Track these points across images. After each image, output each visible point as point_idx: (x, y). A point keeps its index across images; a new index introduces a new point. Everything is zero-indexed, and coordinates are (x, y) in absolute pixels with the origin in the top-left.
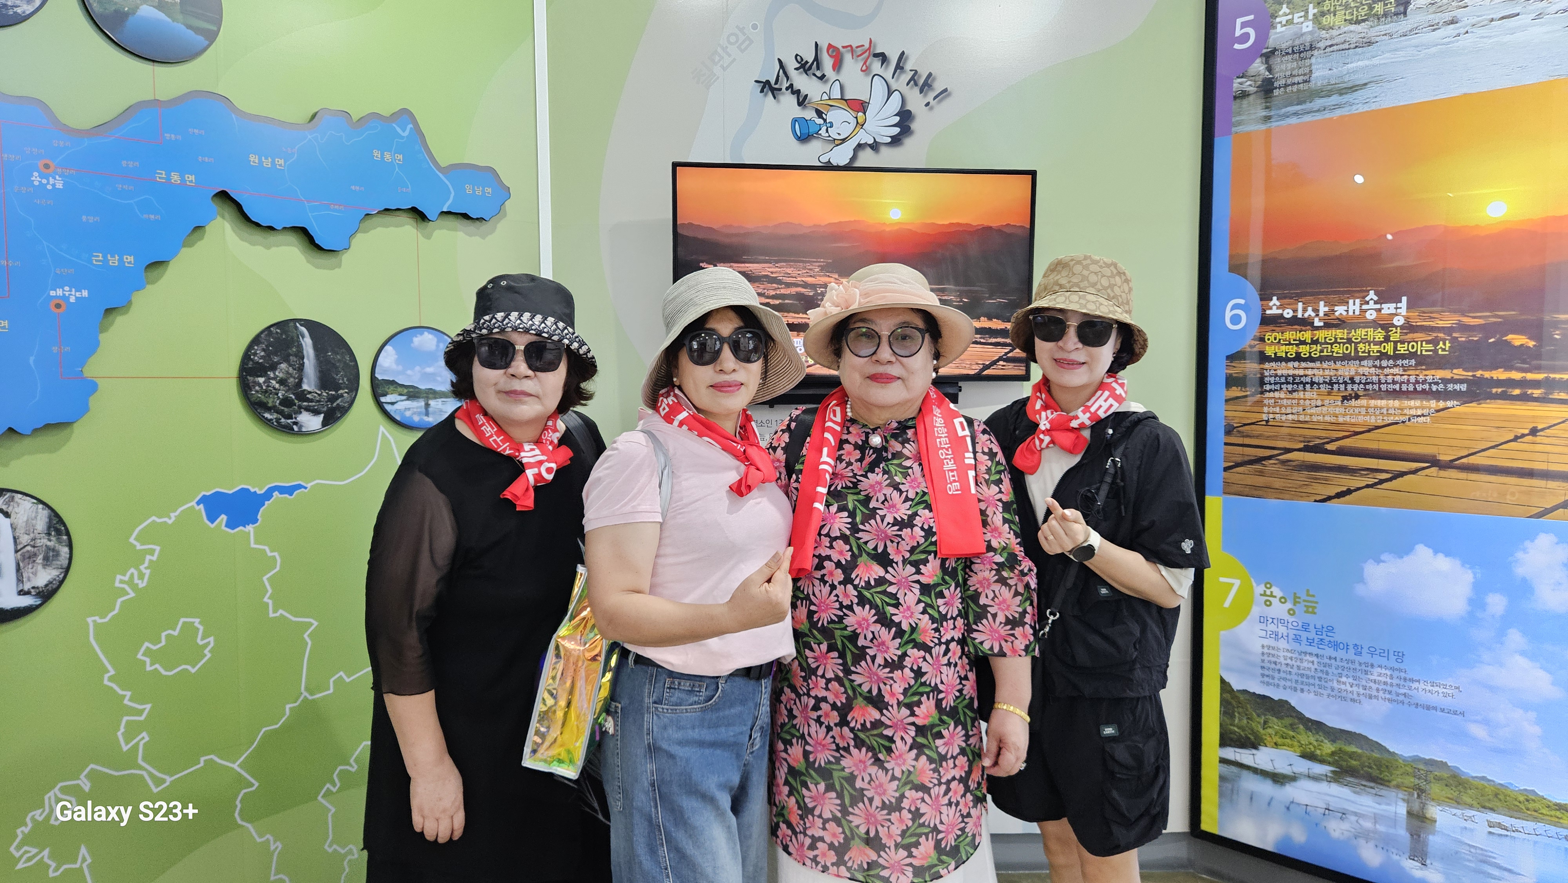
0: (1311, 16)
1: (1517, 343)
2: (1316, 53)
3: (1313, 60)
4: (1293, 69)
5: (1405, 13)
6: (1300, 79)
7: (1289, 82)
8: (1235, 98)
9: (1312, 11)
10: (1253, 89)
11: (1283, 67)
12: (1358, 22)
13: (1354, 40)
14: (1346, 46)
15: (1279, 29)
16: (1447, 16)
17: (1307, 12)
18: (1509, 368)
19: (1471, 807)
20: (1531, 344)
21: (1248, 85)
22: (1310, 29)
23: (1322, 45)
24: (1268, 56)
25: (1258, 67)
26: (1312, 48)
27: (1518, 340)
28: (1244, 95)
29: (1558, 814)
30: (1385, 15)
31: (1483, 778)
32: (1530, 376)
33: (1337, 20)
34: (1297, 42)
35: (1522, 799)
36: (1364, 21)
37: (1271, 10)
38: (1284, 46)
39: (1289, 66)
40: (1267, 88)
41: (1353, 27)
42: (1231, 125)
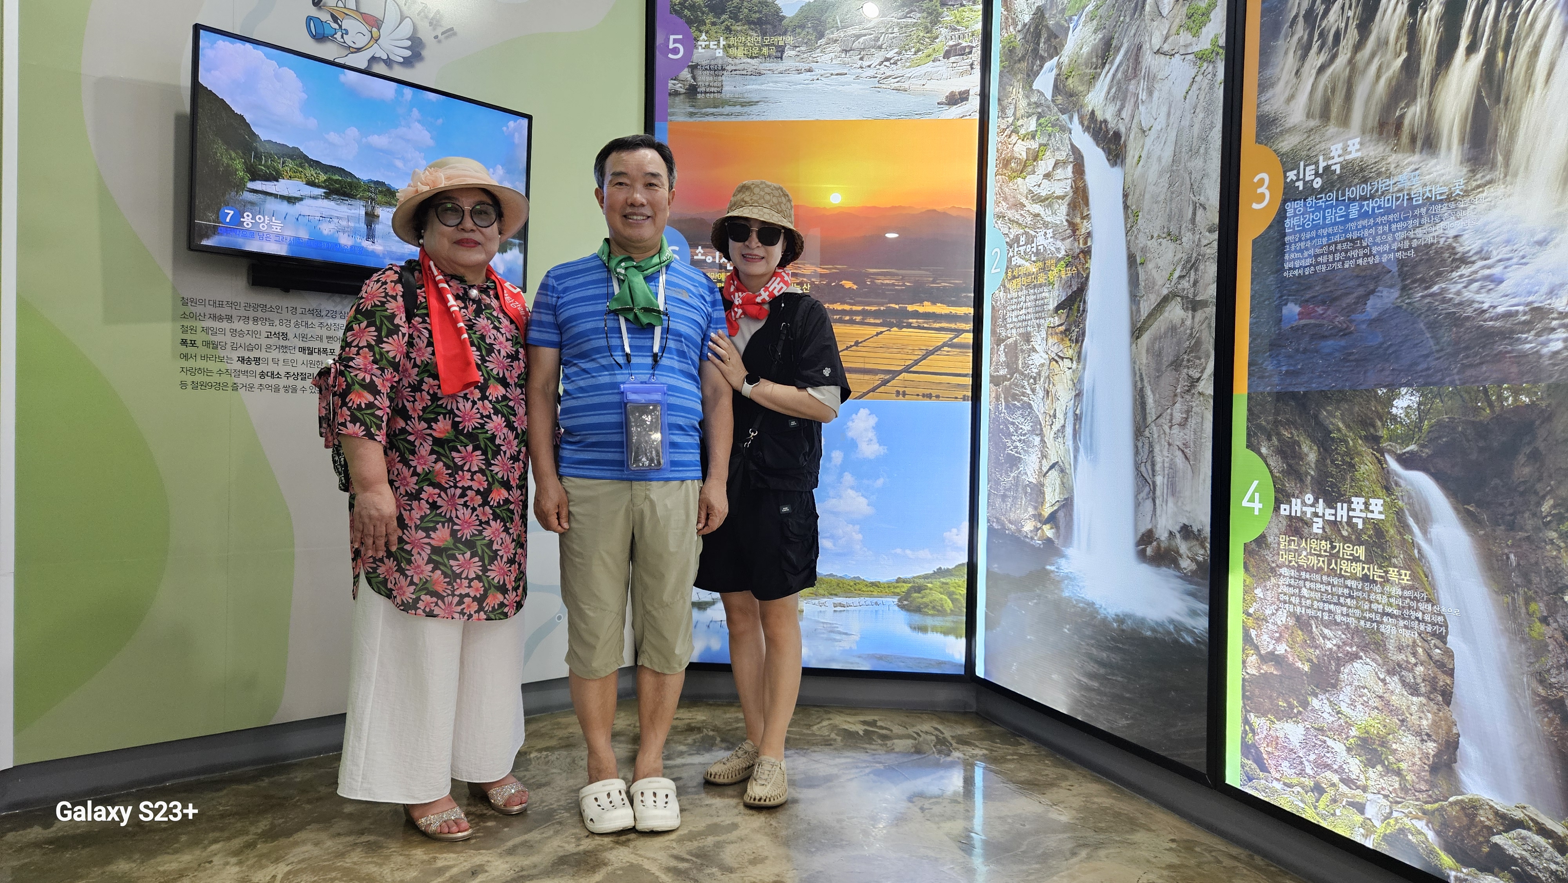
0: (721, 46)
1: (847, 287)
2: (725, 72)
3: (723, 78)
4: (710, 82)
5: (781, 58)
6: (715, 90)
7: (708, 90)
8: (670, 94)
9: (723, 43)
10: (683, 91)
11: (704, 78)
12: (752, 57)
13: (750, 70)
14: (744, 72)
15: (700, 50)
16: (807, 66)
17: (719, 41)
18: (843, 303)
19: (824, 596)
20: (855, 287)
21: (679, 87)
22: (721, 55)
23: (729, 68)
24: (694, 68)
25: (686, 74)
26: (723, 69)
27: (848, 284)
28: (676, 93)
29: (872, 589)
30: (769, 56)
31: (831, 575)
32: (855, 308)
33: (740, 52)
34: (713, 62)
35: (852, 584)
36: (756, 57)
37: (694, 35)
38: (704, 63)
39: (708, 78)
40: (692, 91)
41: (749, 60)
42: (667, 114)
